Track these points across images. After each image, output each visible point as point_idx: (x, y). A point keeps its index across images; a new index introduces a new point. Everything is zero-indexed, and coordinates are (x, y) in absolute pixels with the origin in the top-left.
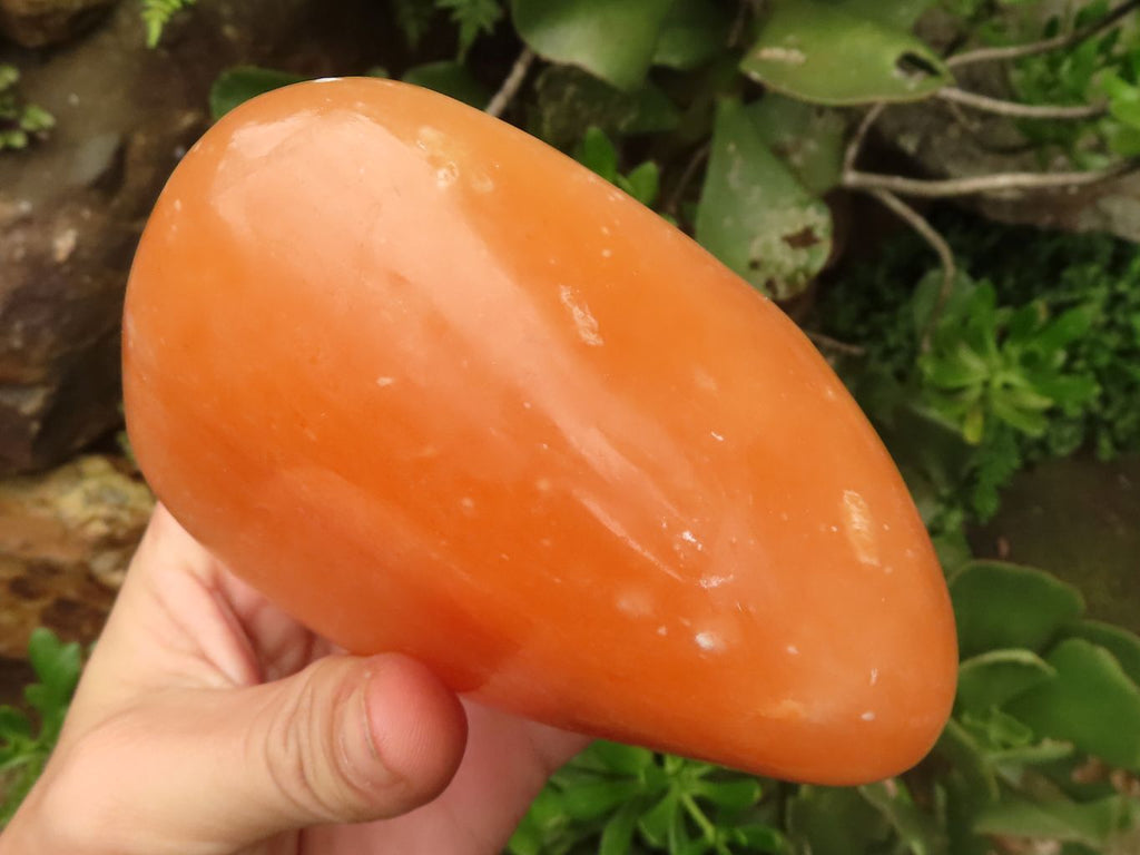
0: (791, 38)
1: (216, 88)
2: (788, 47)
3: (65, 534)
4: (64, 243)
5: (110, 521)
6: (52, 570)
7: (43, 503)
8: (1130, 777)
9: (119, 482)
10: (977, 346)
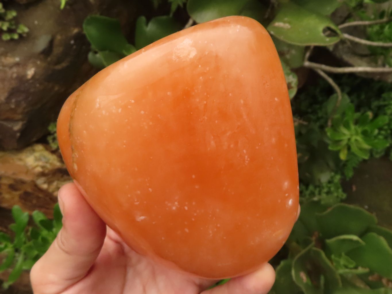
0: (286, 19)
1: (85, 21)
2: (285, 22)
3: (28, 171)
4: (30, 72)
5: (43, 167)
6: (23, 182)
7: (21, 160)
8: (389, 281)
9: (47, 154)
10: (347, 126)
